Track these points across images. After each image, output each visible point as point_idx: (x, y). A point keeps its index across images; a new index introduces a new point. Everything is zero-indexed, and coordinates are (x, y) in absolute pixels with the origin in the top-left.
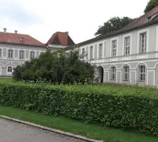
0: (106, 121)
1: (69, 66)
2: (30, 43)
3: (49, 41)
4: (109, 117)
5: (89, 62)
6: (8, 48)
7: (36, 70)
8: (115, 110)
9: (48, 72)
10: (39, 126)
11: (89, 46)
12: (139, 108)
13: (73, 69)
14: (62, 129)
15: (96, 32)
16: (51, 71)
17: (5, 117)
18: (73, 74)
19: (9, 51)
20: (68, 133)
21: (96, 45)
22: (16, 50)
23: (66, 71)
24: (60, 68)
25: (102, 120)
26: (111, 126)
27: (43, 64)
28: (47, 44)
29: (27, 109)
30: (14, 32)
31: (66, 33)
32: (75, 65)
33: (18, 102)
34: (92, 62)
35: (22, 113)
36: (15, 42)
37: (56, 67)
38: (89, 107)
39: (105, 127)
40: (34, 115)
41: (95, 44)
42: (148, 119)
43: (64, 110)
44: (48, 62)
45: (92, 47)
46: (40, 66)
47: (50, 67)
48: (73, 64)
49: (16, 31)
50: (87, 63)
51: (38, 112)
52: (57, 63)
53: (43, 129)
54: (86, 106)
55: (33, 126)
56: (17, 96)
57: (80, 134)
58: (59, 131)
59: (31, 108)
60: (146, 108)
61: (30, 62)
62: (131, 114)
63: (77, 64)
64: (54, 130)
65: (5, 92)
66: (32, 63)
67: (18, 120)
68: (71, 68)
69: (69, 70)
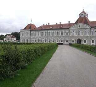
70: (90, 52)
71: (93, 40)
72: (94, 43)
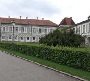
0: (68, 63)
1: (69, 37)
2: (50, 25)
3: (61, 23)
4: (70, 62)
5: (81, 35)
6: (39, 28)
7: (50, 39)
8: (73, 58)
9: (57, 40)
10: (38, 64)
11: (83, 25)
12: (83, 58)
13: (71, 38)
14: (47, 66)
15: (89, 16)
16: (58, 40)
17: (26, 59)
18: (71, 41)
19: (39, 29)
20: (48, 67)
21: (87, 25)
22: (43, 28)
23: (67, 40)
24: (63, 38)
25: (66, 63)
26: (70, 66)
27: (55, 36)
28: (59, 25)
29: (37, 57)
30: (42, 19)
31: (71, 18)
32: (72, 36)
33: (34, 54)
34: (82, 35)
35: (34, 58)
36: (43, 24)
37: (61, 38)
38: (61, 57)
39: (68, 66)
40: (39, 60)
41: (87, 23)
42: (87, 63)
43: (52, 58)
44: (57, 35)
45: (84, 26)
46: (53, 37)
47: (58, 37)
48: (71, 36)
49: (43, 19)
50: (80, 35)
51: (41, 59)
52: (62, 35)
53: (40, 65)
54: (60, 56)
55: (36, 64)
56: (34, 51)
57: (54, 68)
58: (45, 66)
59: (39, 57)
60: (86, 58)
61: (48, 35)
62: (79, 60)
63: (73, 36)
64: (43, 66)
65: (29, 49)
66: (49, 35)
67: (31, 61)
68: (70, 38)
69: (68, 39)
70: (5, 49)
71: (3, 36)
72: (4, 38)
